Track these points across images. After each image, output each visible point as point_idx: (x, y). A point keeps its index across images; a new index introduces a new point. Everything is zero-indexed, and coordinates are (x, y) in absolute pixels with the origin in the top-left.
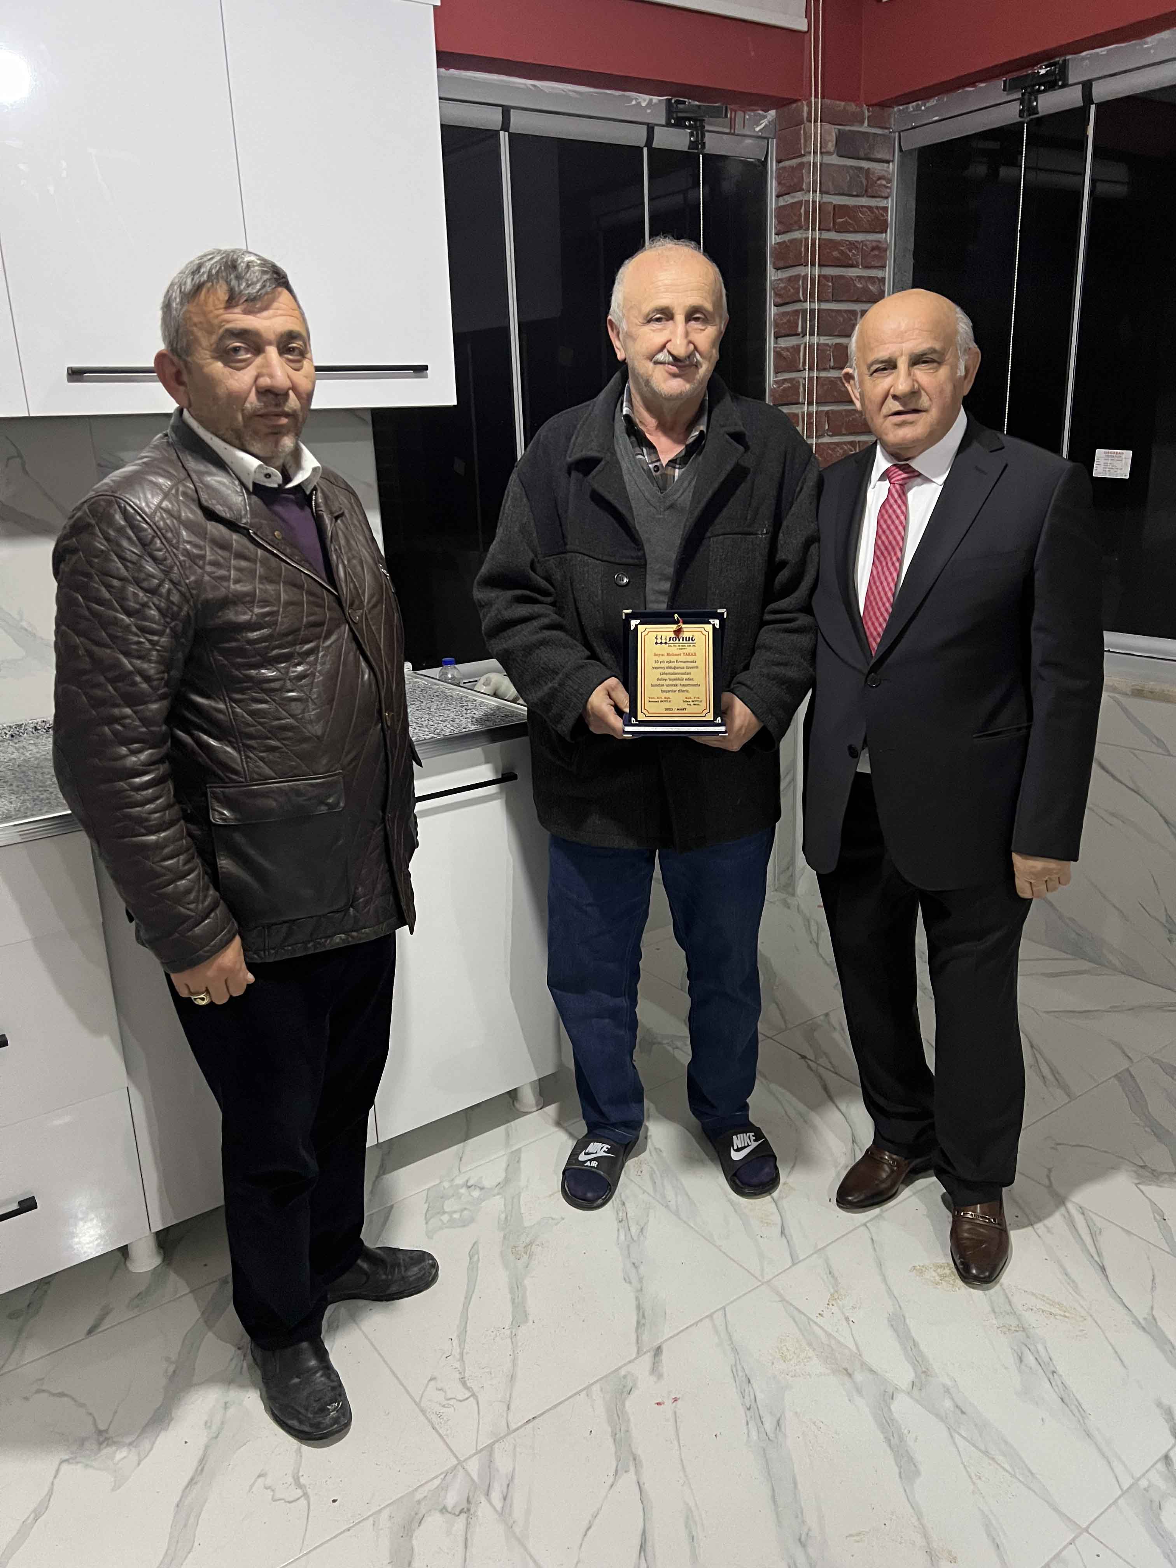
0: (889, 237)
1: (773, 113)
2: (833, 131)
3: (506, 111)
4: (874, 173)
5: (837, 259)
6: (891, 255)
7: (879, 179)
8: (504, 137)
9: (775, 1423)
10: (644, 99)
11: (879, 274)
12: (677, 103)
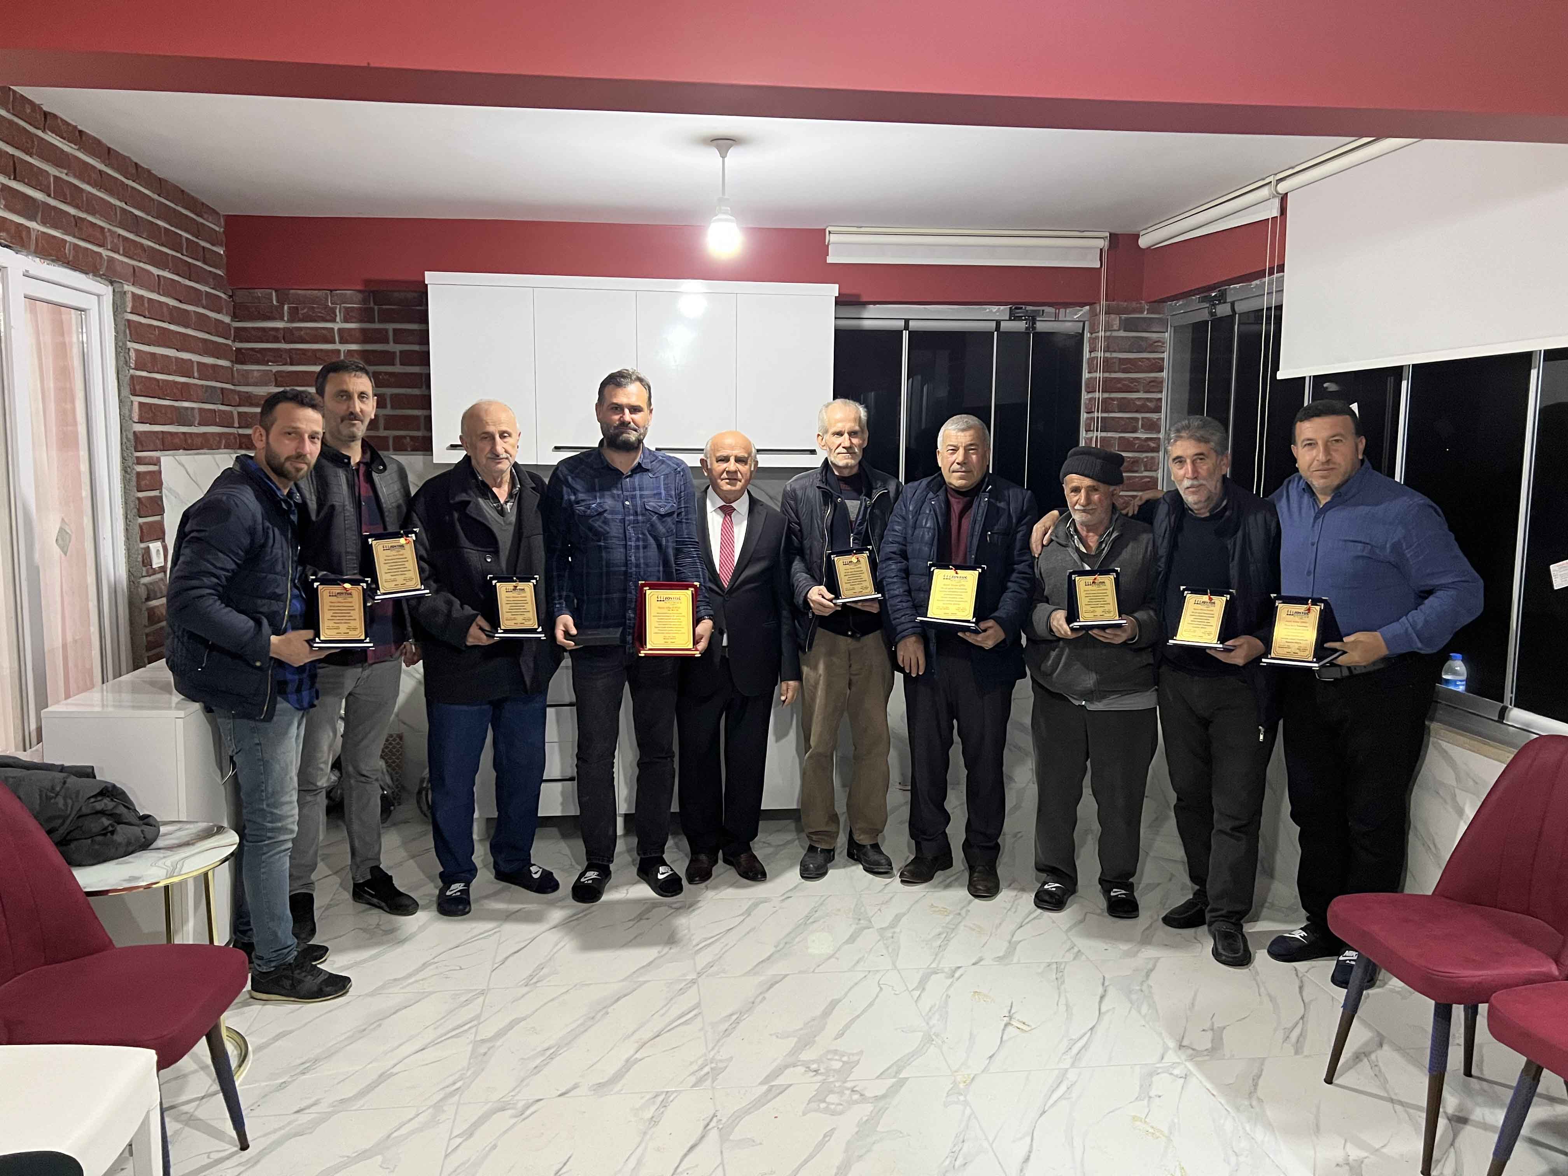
0: (1164, 374)
1: (1087, 308)
2: (1117, 319)
3: (907, 321)
4: (1150, 339)
5: (1120, 388)
6: (1165, 385)
7: (1157, 342)
8: (905, 334)
10: (995, 308)
11: (1159, 396)
12: (1016, 308)
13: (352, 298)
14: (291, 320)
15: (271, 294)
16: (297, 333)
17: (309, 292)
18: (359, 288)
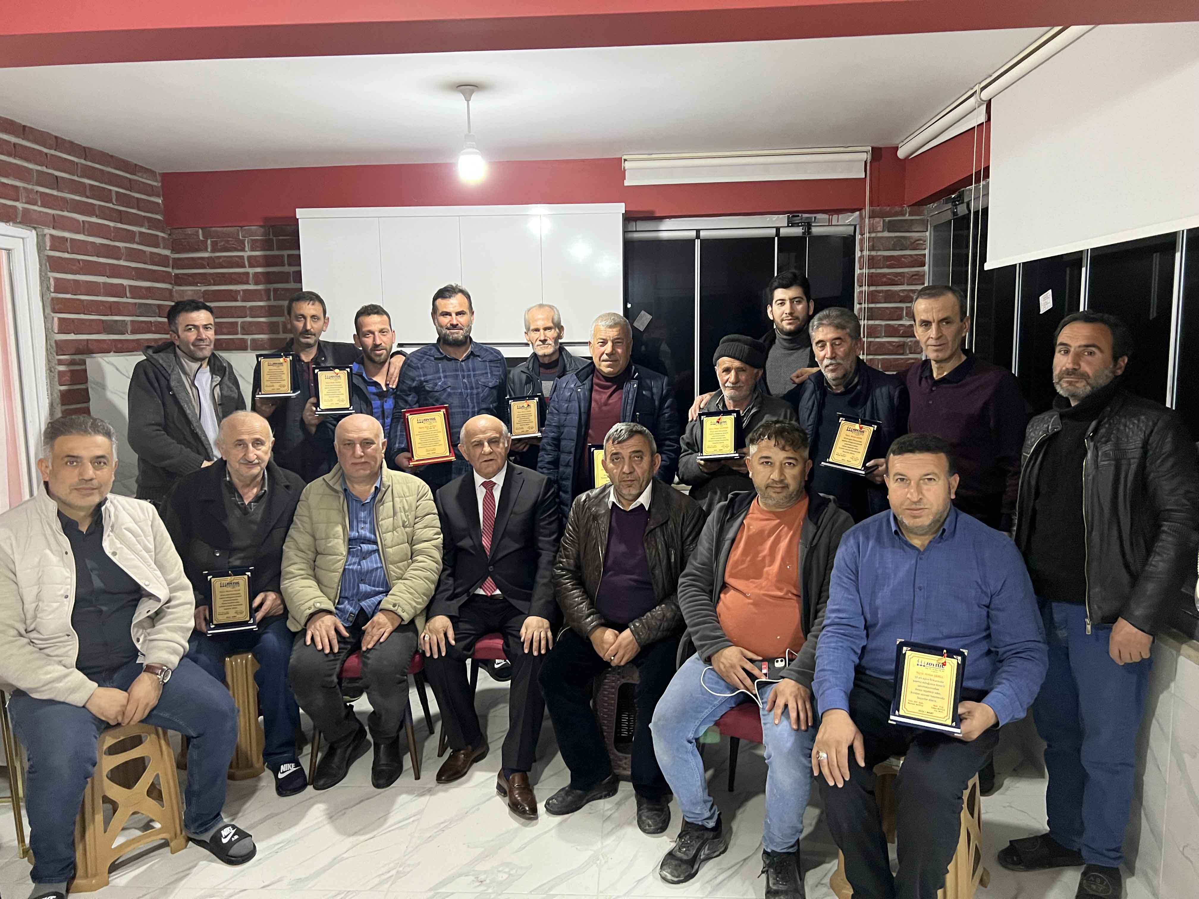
1: (858, 213)
4: (912, 238)
5: (885, 282)
7: (919, 240)
12: (793, 216)
13: (257, 232)
14: (213, 251)
15: (197, 232)
16: (217, 261)
17: (225, 229)
18: (262, 224)
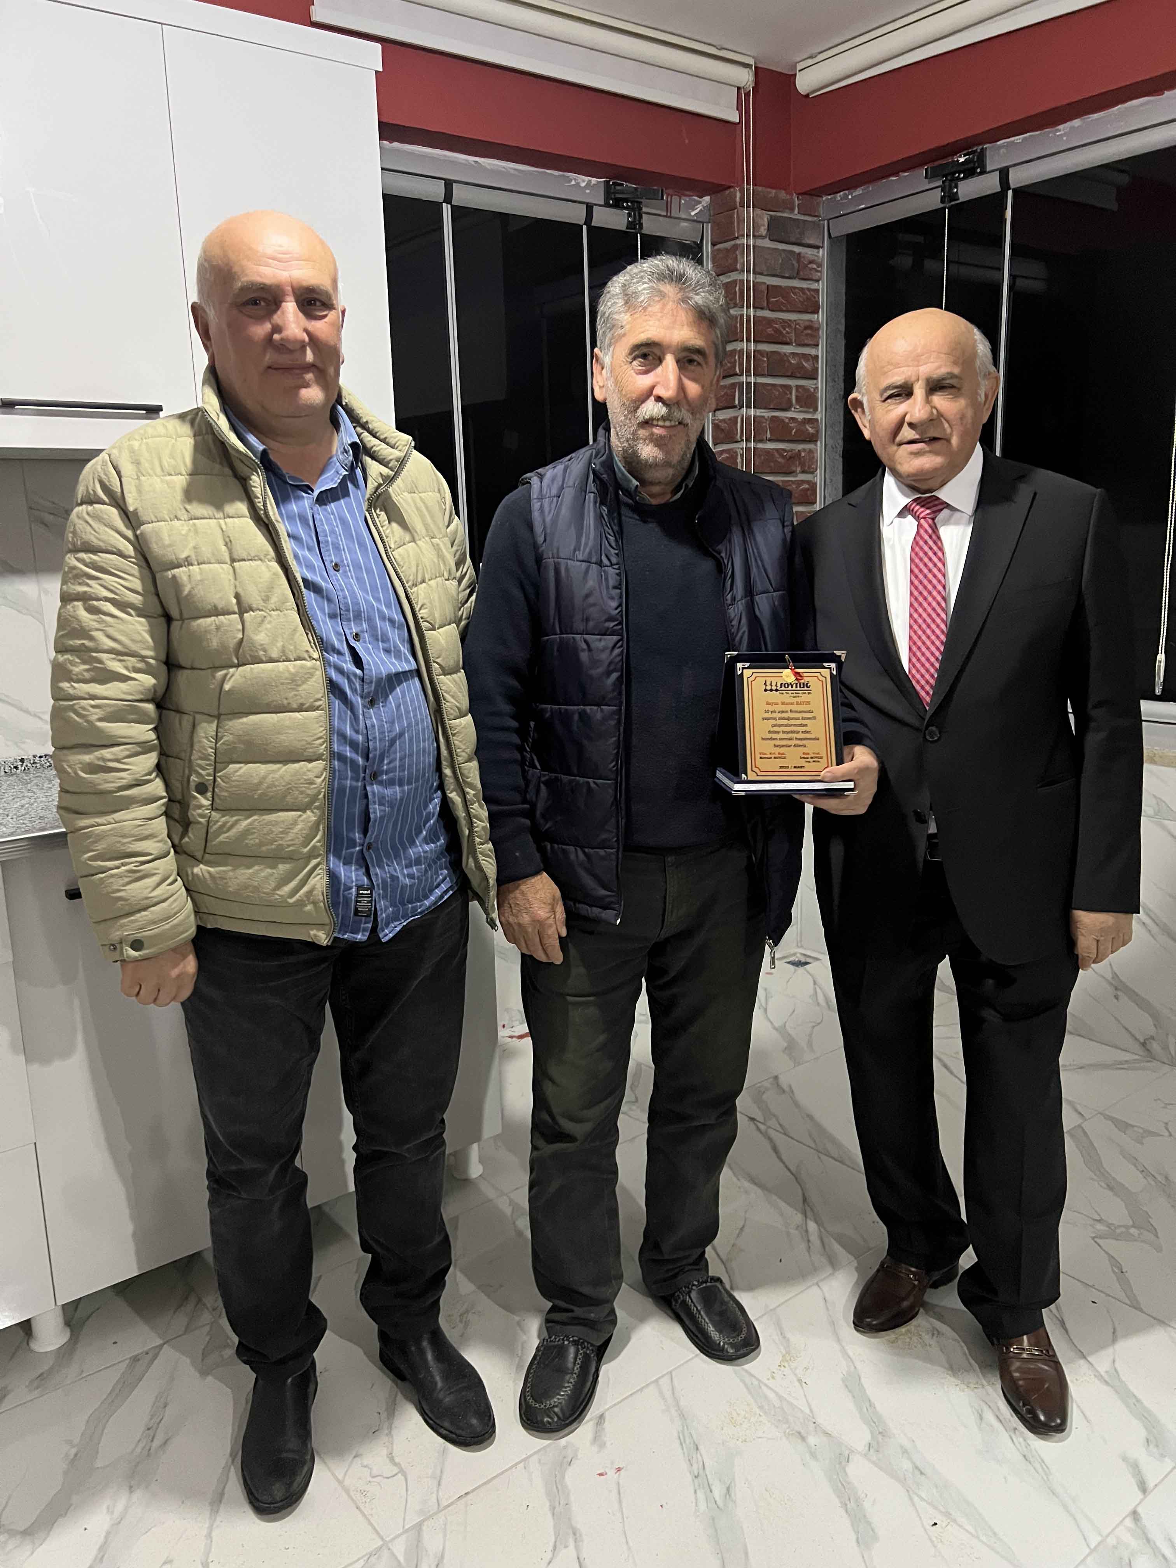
0: (821, 317)
2: (765, 218)
3: (449, 185)
4: (804, 257)
5: (773, 336)
6: (823, 333)
7: (811, 262)
8: (446, 209)
9: (724, 1491)
10: (583, 180)
11: (812, 351)
12: (614, 184)
